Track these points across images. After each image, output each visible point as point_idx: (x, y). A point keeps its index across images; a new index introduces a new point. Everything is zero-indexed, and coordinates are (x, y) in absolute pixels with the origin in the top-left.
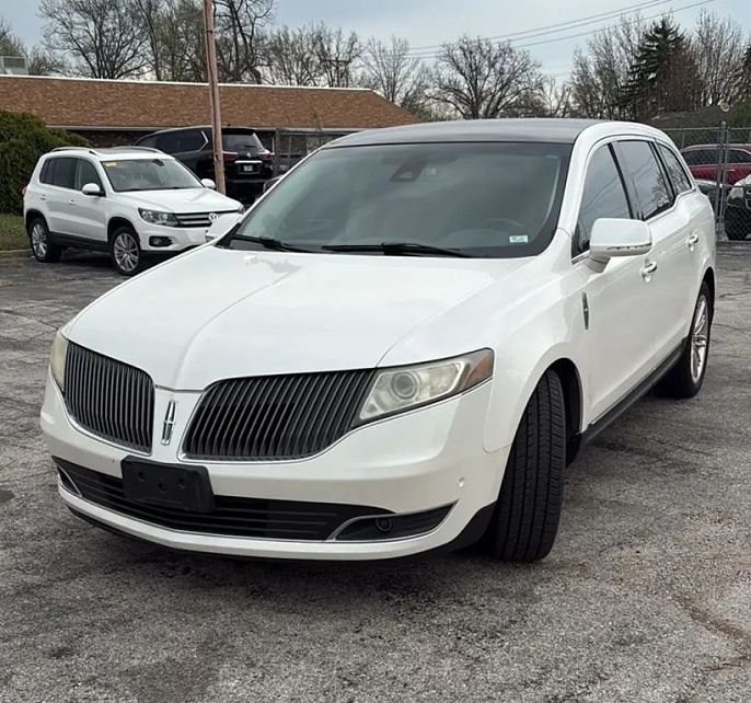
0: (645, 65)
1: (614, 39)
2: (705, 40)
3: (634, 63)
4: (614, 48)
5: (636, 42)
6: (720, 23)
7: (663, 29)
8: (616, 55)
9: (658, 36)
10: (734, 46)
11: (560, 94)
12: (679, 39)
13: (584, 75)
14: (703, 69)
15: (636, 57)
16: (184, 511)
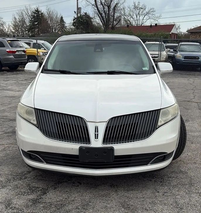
0: (33, 20)
1: (24, 12)
2: (49, 14)
3: (30, 19)
4: (24, 15)
5: (30, 14)
6: (52, 10)
7: (37, 11)
8: (25, 17)
9: (36, 12)
10: (56, 16)
11: (8, 27)
12: (42, 14)
13: (15, 22)
14: (49, 22)
15: (31, 18)
16: (105, 162)
